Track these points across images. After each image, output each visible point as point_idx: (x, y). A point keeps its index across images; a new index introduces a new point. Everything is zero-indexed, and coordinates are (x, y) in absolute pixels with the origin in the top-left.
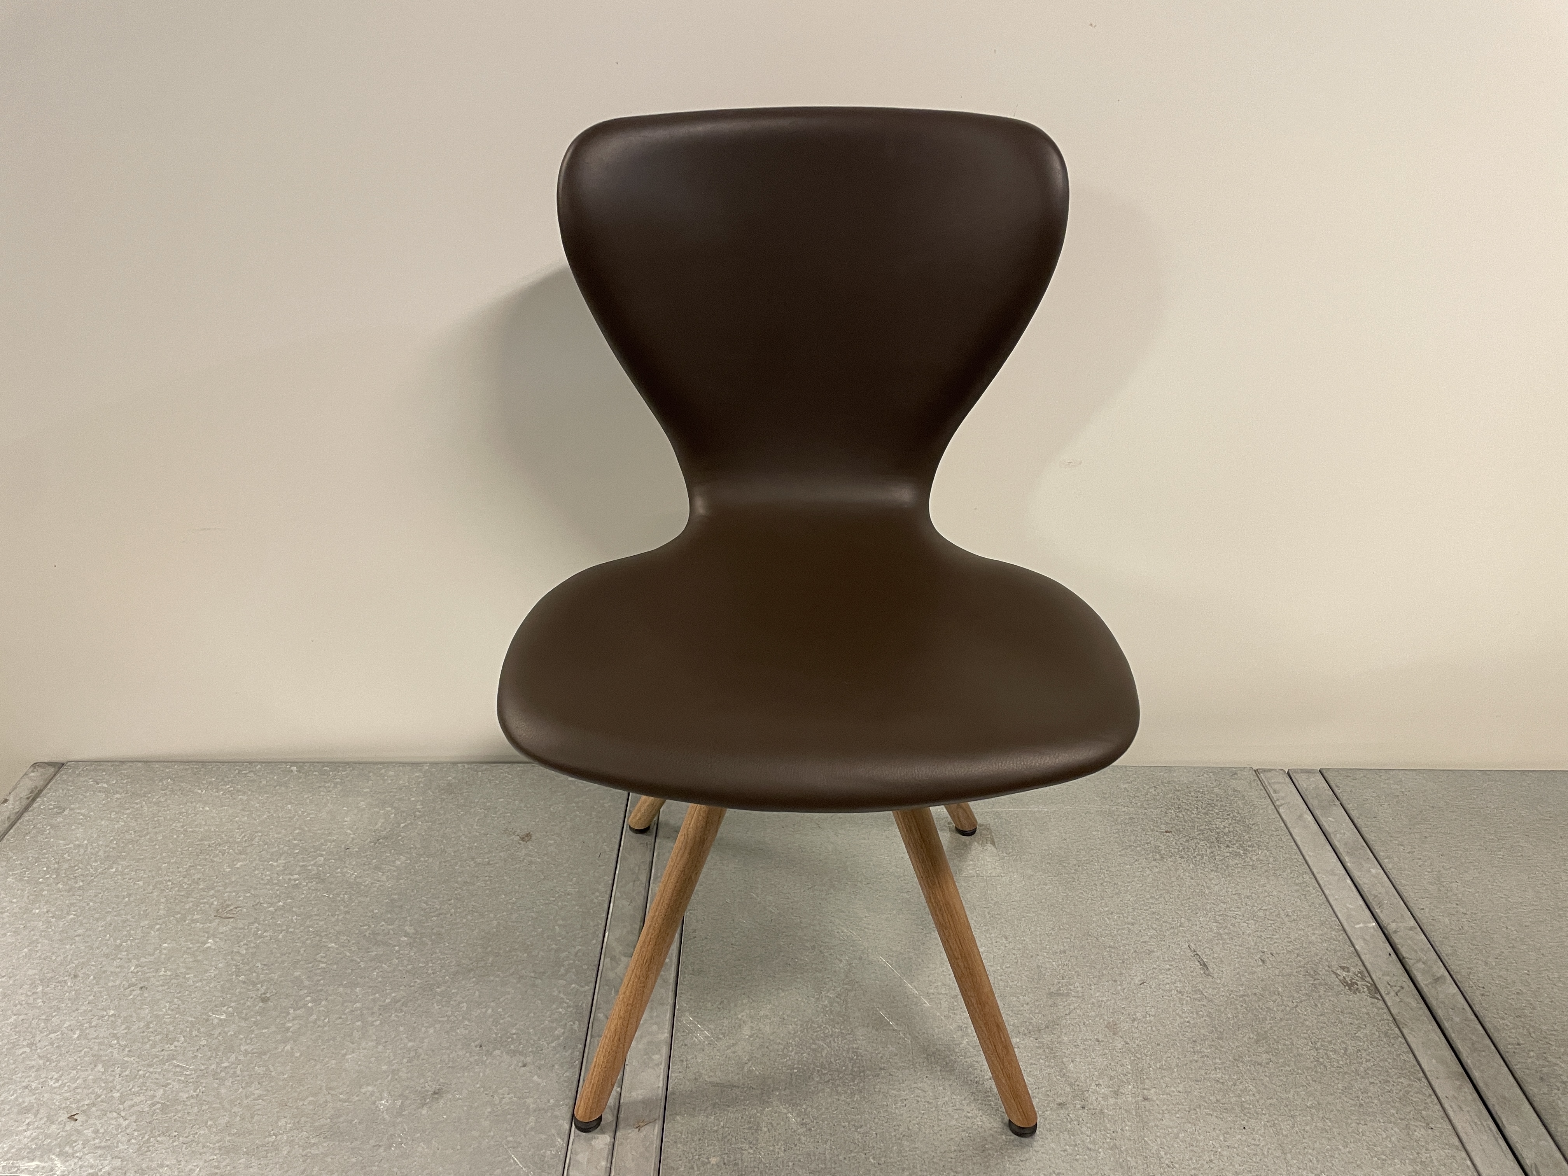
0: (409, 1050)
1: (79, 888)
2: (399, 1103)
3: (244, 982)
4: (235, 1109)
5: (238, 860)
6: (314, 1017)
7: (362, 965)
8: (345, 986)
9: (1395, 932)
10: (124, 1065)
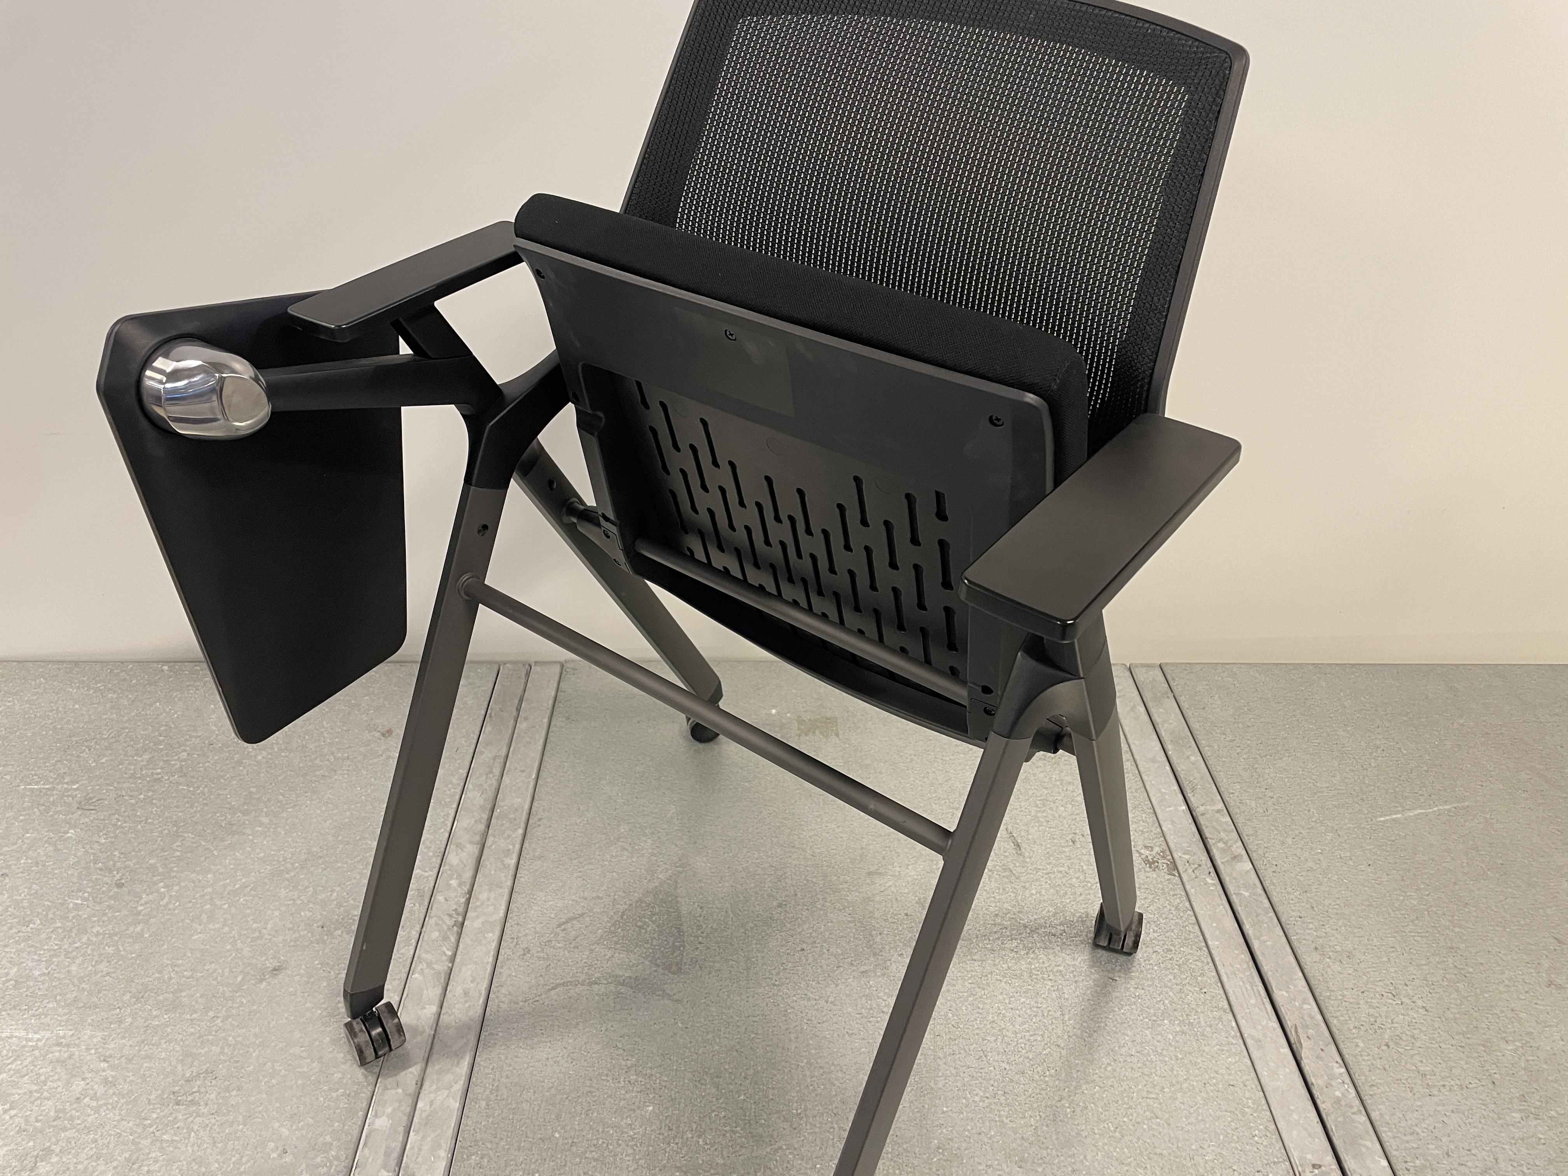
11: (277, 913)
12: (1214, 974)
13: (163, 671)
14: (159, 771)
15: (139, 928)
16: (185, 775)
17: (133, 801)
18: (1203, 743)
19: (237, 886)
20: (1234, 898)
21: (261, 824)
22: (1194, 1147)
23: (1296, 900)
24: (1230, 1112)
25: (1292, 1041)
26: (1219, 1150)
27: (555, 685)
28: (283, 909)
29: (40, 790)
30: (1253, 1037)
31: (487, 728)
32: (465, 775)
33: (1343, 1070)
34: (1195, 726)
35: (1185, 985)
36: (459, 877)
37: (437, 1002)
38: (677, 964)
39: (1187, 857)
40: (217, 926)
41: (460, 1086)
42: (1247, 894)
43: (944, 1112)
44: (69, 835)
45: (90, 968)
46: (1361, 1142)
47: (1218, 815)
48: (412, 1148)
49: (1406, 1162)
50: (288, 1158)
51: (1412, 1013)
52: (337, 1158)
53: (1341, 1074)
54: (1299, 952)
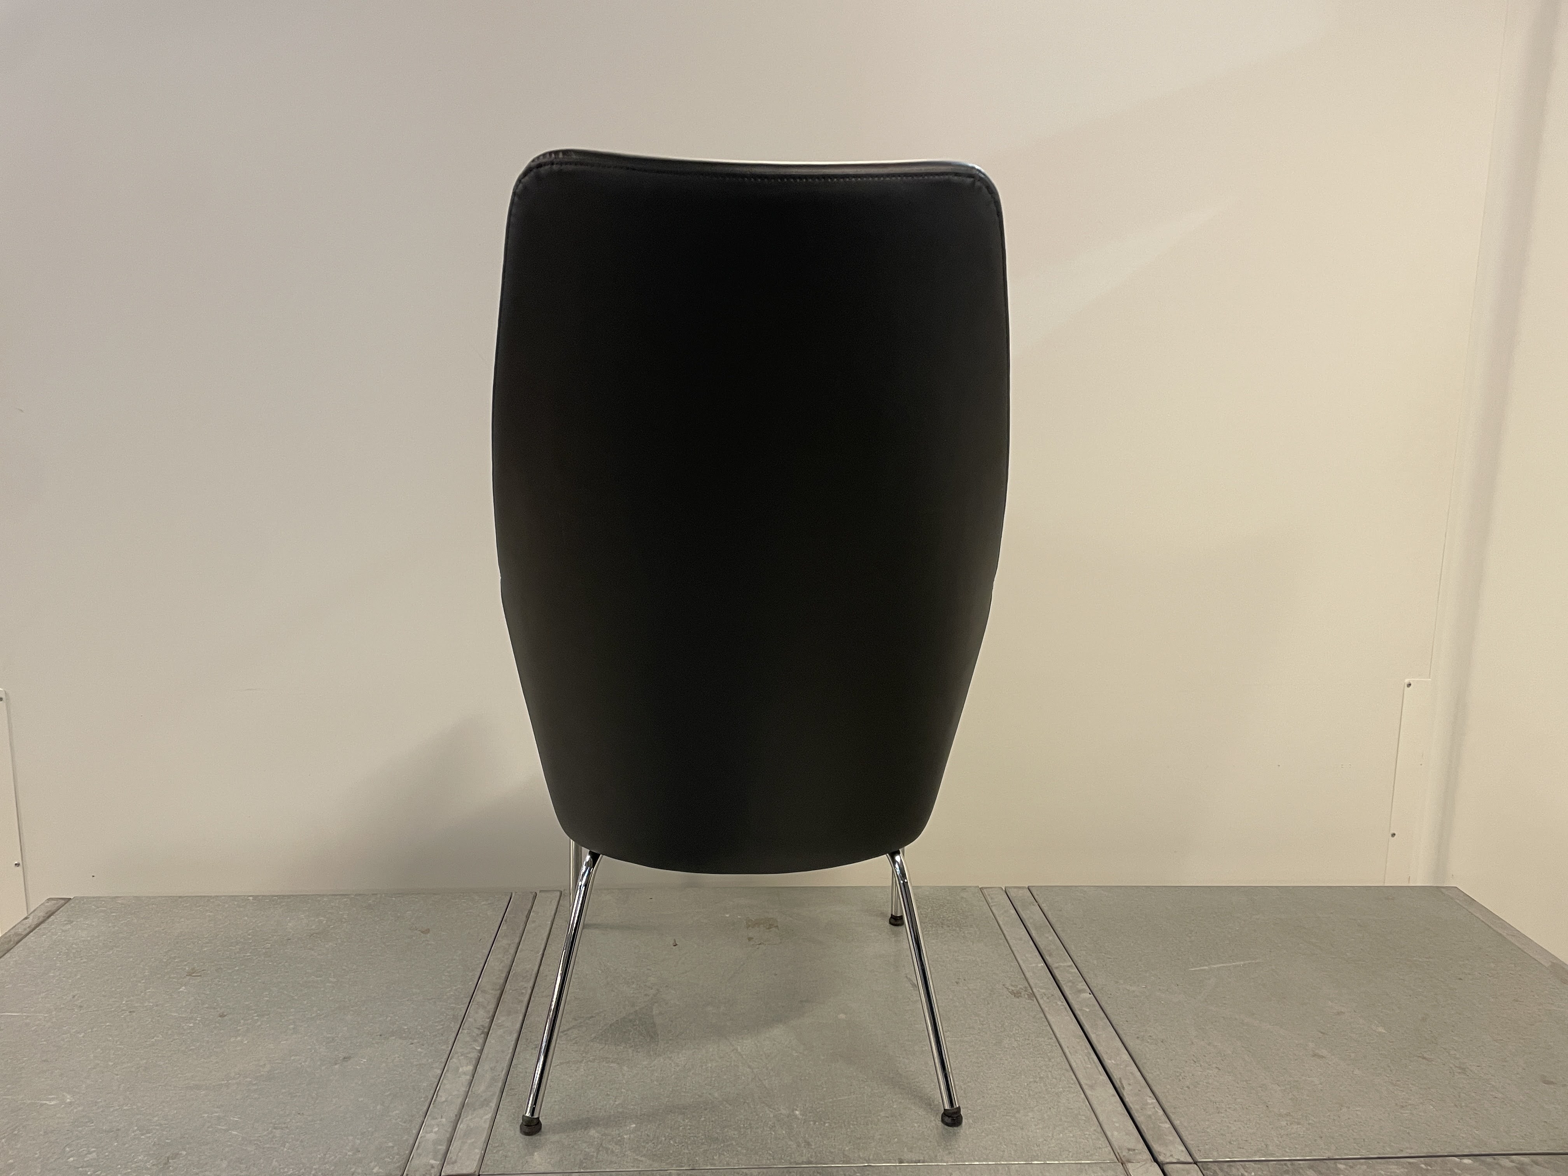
0: (328, 1038)
2: (319, 1063)
3: (207, 1008)
5: (206, 947)
6: (259, 1023)
8: (283, 1009)
9: (1057, 968)
10: (117, 1049)
11: (346, 1028)
12: (1061, 1051)
13: (249, 899)
14: (249, 954)
15: (239, 1038)
17: (230, 971)
18: (1058, 930)
19: (313, 1015)
20: (1079, 1013)
21: (330, 982)
22: (1040, 1140)
23: (1124, 1012)
24: (1068, 1122)
25: (1117, 1086)
26: (1059, 1142)
28: (350, 1026)
29: (157, 966)
30: (1086, 1084)
31: (504, 928)
32: (487, 953)
33: (1155, 1101)
34: (1053, 920)
35: (1038, 1057)
36: (487, 1008)
37: (471, 1073)
39: (1043, 991)
40: (299, 1036)
41: (489, 1116)
42: (1088, 1010)
44: (181, 990)
45: (203, 1060)
46: (1165, 1137)
47: (1068, 968)
49: (1199, 1147)
52: (398, 1153)
53: (1152, 1103)
54: (1125, 1039)
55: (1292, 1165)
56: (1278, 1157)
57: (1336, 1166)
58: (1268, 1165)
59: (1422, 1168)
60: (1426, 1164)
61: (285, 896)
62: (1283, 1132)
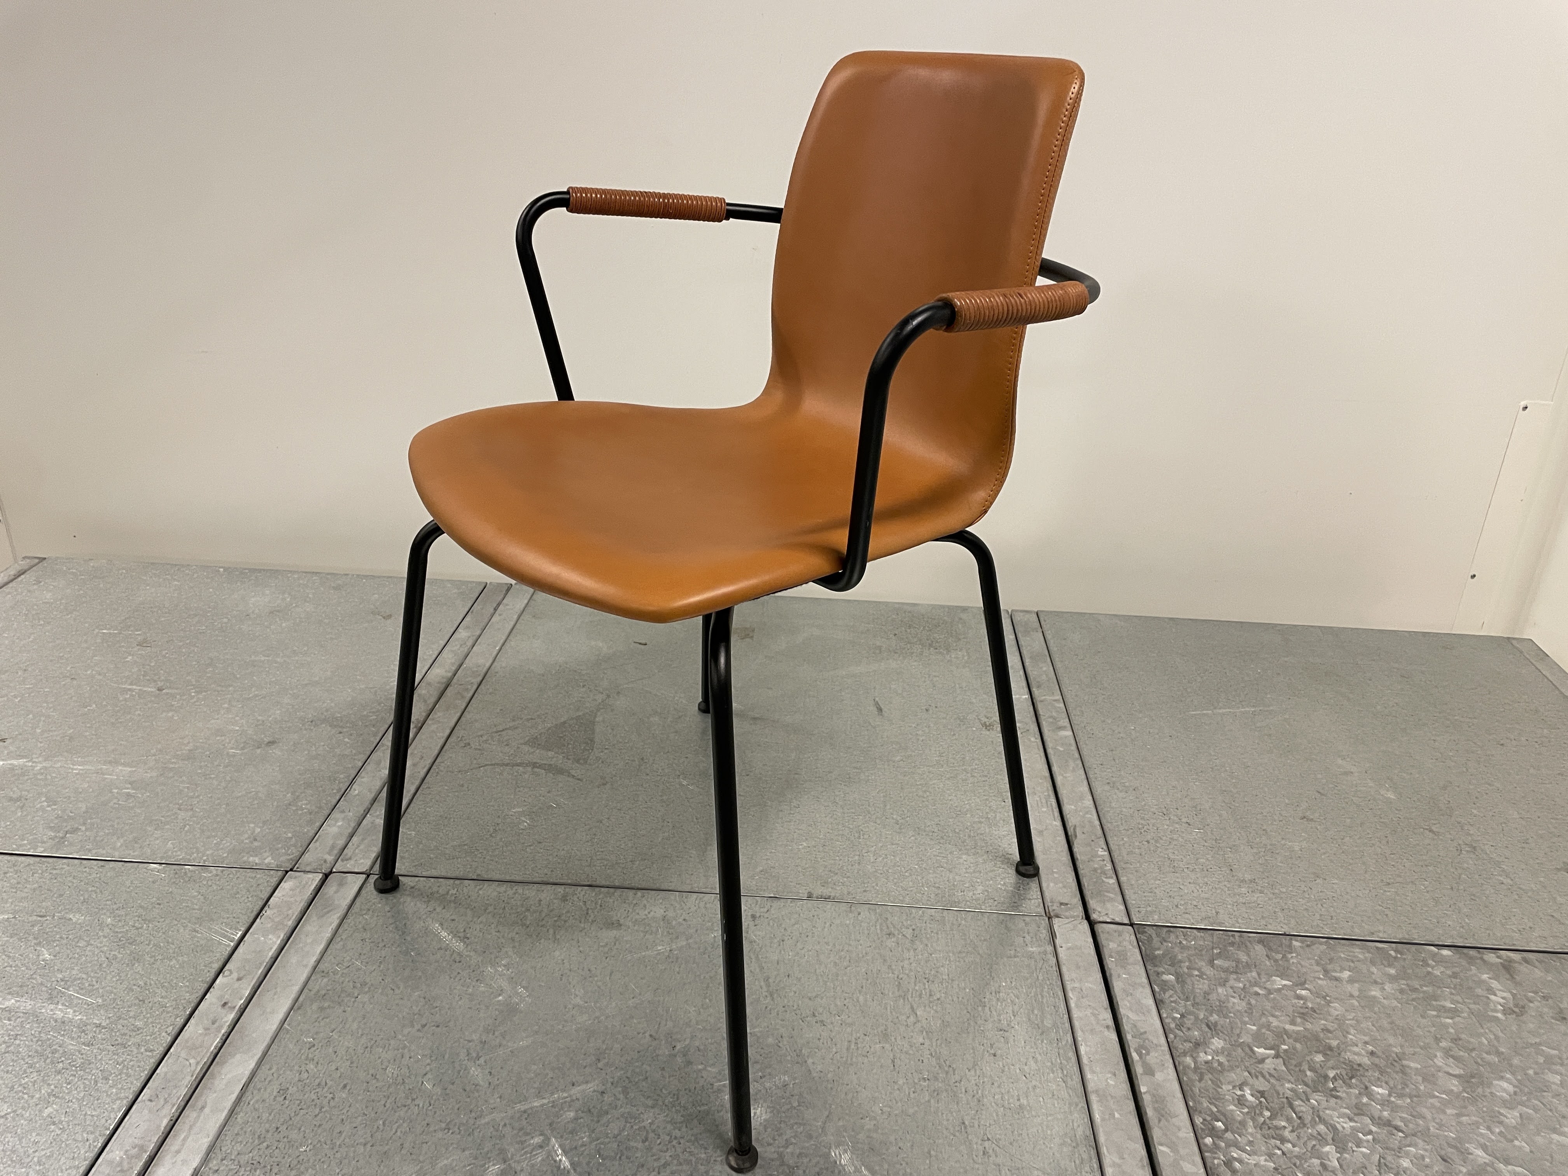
0: (258, 721)
1: (41, 625)
2: (242, 745)
3: (148, 680)
4: (123, 743)
5: (164, 617)
6: (195, 700)
7: (238, 676)
8: (223, 686)
9: (1042, 701)
10: (49, 717)
11: (278, 712)
13: (219, 570)
15: (170, 714)
16: (224, 631)
17: (180, 644)
18: (1056, 659)
19: (251, 695)
20: (1050, 751)
22: (967, 885)
23: (1102, 755)
25: (1070, 834)
26: (987, 888)
27: (529, 597)
28: (283, 710)
29: (110, 633)
30: (1037, 830)
31: (467, 619)
32: (444, 644)
33: (1106, 853)
34: (1053, 649)
36: (425, 701)
38: (584, 759)
40: (230, 716)
42: (1063, 749)
43: (771, 852)
44: (128, 660)
45: (129, 733)
46: (1106, 894)
47: (1055, 702)
48: (353, 845)
50: (256, 844)
51: (1177, 826)
52: (295, 846)
53: (1103, 856)
54: (1093, 784)
55: (1240, 936)
56: (1226, 927)
57: (1291, 943)
58: (1212, 935)
59: (1390, 955)
60: (1396, 951)
61: (256, 570)
62: (1241, 900)
